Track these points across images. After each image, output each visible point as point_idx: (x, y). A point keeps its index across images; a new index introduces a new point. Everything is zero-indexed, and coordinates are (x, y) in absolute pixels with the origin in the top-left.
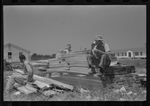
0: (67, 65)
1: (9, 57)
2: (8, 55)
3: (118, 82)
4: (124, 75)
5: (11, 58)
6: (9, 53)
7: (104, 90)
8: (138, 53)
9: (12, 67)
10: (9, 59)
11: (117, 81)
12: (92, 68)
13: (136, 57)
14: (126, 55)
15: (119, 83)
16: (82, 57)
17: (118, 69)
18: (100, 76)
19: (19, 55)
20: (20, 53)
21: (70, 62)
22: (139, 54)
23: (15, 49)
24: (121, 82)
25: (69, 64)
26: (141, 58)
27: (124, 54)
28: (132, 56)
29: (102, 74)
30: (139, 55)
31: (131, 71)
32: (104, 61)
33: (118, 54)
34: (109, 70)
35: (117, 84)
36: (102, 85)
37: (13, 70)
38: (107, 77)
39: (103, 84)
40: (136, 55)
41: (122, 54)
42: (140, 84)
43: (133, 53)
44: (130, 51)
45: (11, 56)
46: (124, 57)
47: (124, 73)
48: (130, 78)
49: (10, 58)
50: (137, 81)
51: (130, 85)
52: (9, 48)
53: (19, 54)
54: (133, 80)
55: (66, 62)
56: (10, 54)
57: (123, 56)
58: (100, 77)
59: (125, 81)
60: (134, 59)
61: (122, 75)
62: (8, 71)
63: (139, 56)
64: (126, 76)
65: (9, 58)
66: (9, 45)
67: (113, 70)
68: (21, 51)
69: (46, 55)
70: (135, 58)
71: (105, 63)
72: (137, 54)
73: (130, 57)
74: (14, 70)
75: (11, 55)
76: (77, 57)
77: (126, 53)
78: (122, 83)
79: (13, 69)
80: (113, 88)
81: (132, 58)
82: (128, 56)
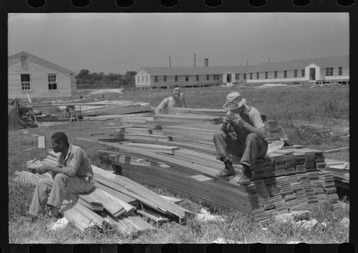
0: (166, 141)
1: (23, 85)
2: (22, 81)
3: (285, 195)
4: (299, 177)
5: (29, 88)
6: (22, 76)
7: (253, 215)
8: (332, 68)
9: (33, 118)
10: (25, 90)
11: (282, 192)
12: (225, 163)
13: (328, 78)
14: (303, 75)
15: (287, 197)
16: (201, 128)
17: (285, 162)
18: (245, 185)
19: (48, 81)
20: (49, 77)
21: (173, 134)
22: (336, 71)
23: (36, 65)
24: (291, 193)
25: (171, 139)
26: (340, 83)
27: (299, 73)
28: (318, 77)
29: (249, 181)
30: (334, 74)
31: (315, 164)
32: (253, 149)
33: (285, 72)
34: (265, 166)
35: (283, 197)
36: (249, 204)
37: (37, 126)
38: (260, 183)
39: (251, 201)
40: (327, 75)
41: (293, 73)
42: (336, 196)
43: (322, 70)
44: (312, 66)
45: (29, 84)
46: (299, 79)
47: (299, 172)
48: (313, 182)
49: (26, 88)
50: (328, 189)
51: (312, 198)
52: (22, 64)
53: (47, 78)
54: (320, 186)
55: (166, 133)
56: (25, 78)
57: (296, 76)
58: (244, 187)
59: (301, 189)
60: (322, 85)
61: (293, 177)
62: (25, 128)
63: (336, 77)
64: (304, 178)
65: (23, 88)
66: (23, 57)
67: (274, 167)
68: (52, 72)
69: (110, 75)
70: (324, 83)
71: (254, 155)
72: (329, 71)
73: (314, 79)
74: (39, 125)
75: (29, 80)
76: (190, 126)
77: (303, 71)
78: (294, 195)
79: (36, 122)
80: (274, 208)
81: (317, 83)
82: (307, 77)
